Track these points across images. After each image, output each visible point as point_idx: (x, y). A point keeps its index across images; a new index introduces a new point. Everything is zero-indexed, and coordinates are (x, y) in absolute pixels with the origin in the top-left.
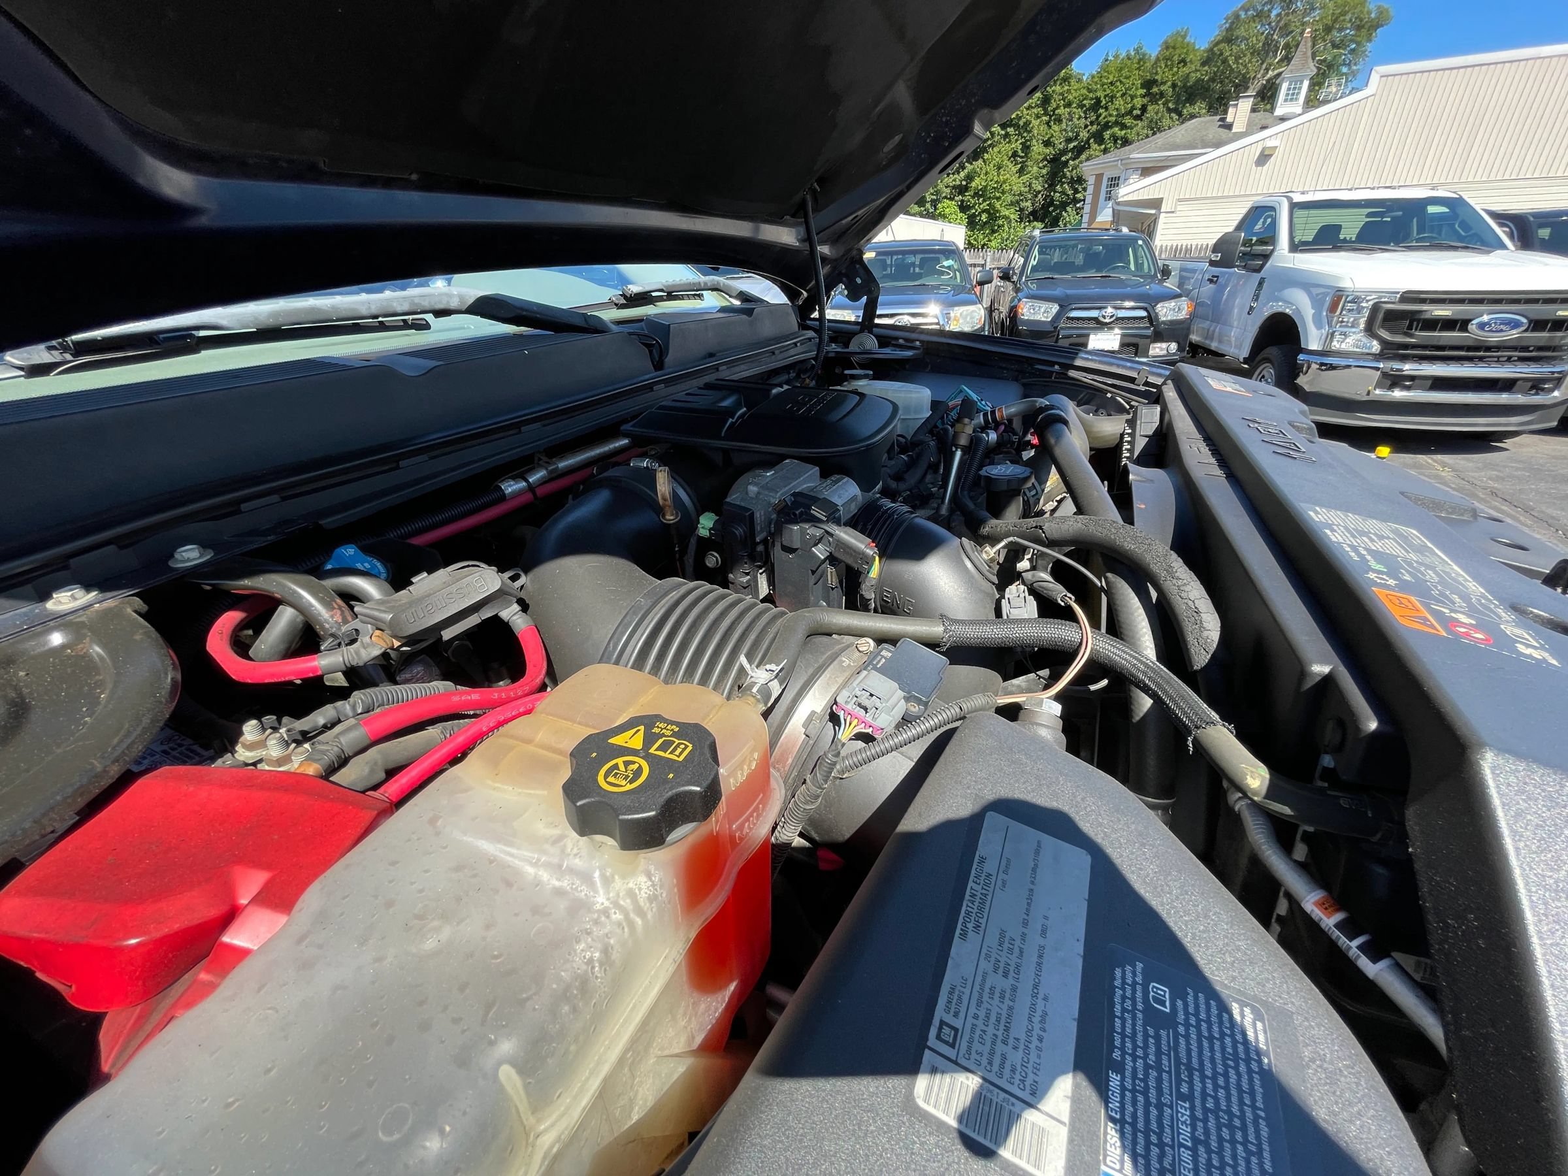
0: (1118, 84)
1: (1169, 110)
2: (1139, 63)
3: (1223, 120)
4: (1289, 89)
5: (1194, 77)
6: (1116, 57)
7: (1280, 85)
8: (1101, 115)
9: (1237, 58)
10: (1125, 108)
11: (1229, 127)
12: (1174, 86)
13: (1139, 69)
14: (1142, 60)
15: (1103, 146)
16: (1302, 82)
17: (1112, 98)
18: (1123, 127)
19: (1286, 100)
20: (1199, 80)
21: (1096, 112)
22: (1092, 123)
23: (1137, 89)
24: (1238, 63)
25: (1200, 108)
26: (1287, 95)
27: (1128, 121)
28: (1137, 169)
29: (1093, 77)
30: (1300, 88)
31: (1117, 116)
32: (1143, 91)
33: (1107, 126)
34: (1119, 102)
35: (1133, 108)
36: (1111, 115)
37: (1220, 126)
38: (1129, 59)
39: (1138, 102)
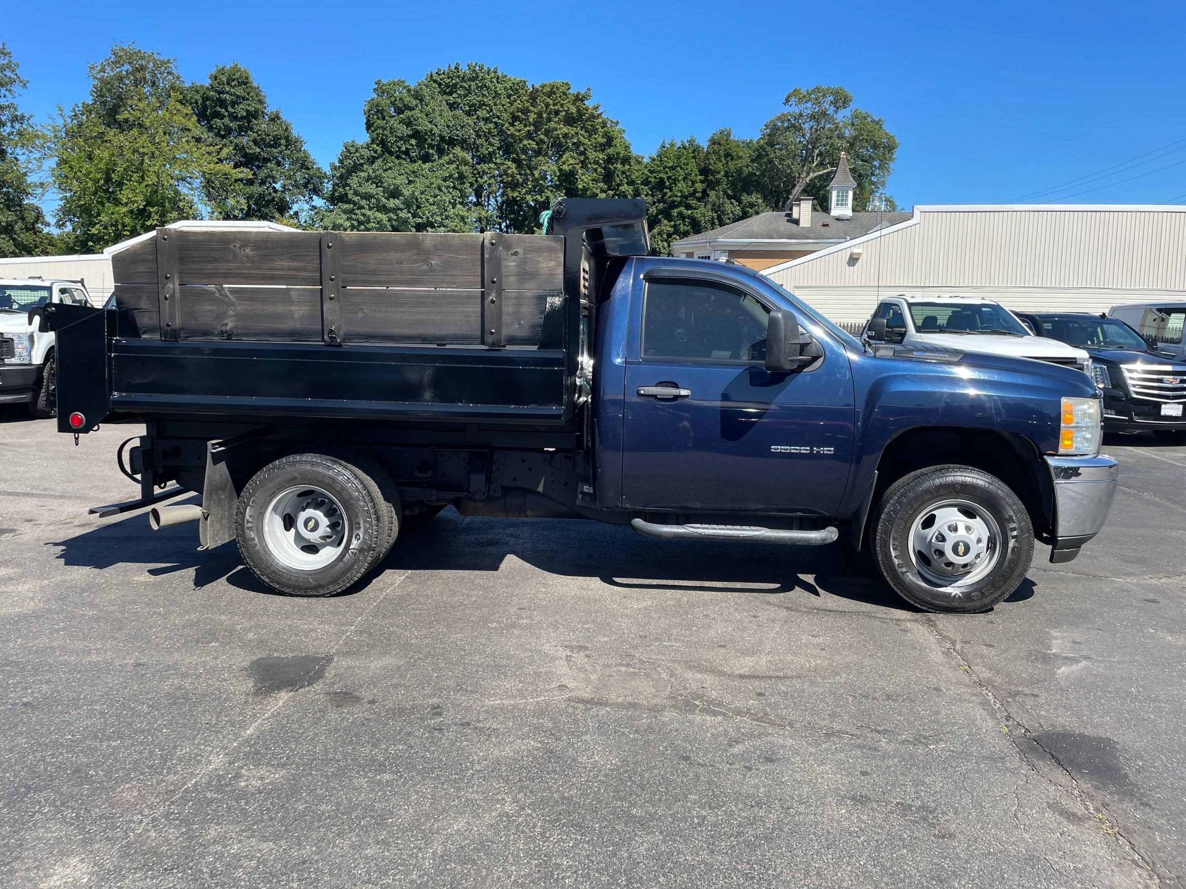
0: (679, 169)
1: (729, 197)
2: (693, 152)
3: (789, 215)
4: (838, 196)
5: (746, 171)
6: (672, 145)
7: (830, 192)
8: (666, 194)
9: (781, 160)
10: (688, 191)
11: (797, 222)
12: (727, 175)
13: (694, 157)
14: (696, 150)
15: (672, 223)
16: (847, 192)
17: (675, 181)
18: (688, 207)
19: (837, 204)
20: (751, 174)
21: (661, 191)
22: (659, 201)
23: (696, 175)
24: (782, 165)
25: (757, 198)
26: (838, 200)
27: (693, 202)
28: (724, 251)
29: (653, 160)
30: (847, 196)
31: (681, 197)
32: (702, 178)
33: (673, 205)
34: (681, 185)
35: (695, 191)
36: (676, 196)
37: (788, 221)
38: (685, 148)
39: (699, 186)
